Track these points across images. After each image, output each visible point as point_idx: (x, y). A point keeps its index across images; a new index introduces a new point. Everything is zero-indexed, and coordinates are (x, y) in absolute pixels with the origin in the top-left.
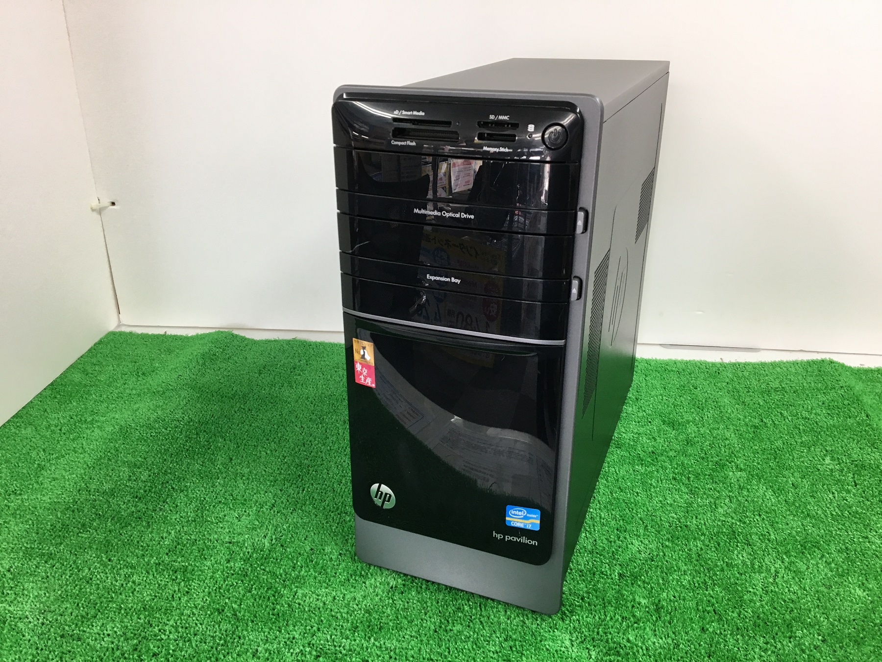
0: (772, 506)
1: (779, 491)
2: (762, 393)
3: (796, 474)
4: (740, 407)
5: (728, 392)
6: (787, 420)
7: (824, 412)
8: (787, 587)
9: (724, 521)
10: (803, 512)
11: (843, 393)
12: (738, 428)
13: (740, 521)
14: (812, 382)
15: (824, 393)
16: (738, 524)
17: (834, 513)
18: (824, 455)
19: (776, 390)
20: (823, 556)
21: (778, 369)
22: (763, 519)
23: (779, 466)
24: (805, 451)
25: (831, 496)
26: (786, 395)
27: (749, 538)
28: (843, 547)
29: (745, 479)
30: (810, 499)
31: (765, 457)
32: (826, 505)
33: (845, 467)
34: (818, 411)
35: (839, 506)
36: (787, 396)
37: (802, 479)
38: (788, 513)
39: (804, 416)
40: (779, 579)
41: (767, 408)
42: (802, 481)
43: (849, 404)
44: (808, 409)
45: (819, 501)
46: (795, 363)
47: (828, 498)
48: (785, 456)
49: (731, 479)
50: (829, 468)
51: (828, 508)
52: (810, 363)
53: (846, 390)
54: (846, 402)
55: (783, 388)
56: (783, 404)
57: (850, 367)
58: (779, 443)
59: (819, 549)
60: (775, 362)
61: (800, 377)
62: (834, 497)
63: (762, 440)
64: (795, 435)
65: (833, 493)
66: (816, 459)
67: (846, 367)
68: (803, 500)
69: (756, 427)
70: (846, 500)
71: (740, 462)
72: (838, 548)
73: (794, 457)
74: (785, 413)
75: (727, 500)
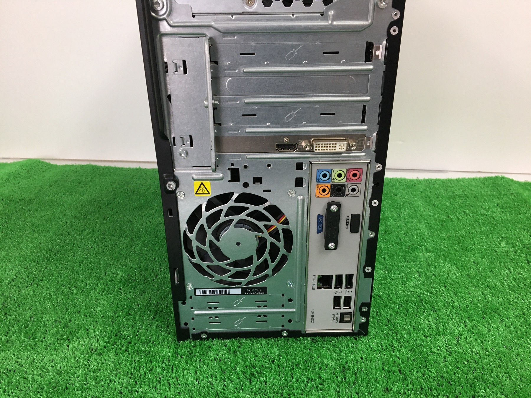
0: (457, 279)
1: (462, 267)
2: (449, 198)
3: (477, 255)
4: (431, 208)
5: (422, 198)
6: (469, 216)
7: (499, 210)
8: (470, 348)
9: (413, 292)
10: (483, 284)
11: (513, 198)
12: (428, 222)
13: (428, 291)
14: (488, 191)
15: (498, 198)
16: (426, 293)
17: (511, 285)
18: (501, 241)
19: (460, 197)
20: (502, 320)
21: (462, 183)
22: (448, 289)
23: (462, 249)
24: (484, 238)
25: (507, 271)
26: (467, 199)
27: (435, 305)
28: (521, 313)
29: (433, 258)
30: (490, 274)
31: (450, 242)
32: (504, 278)
33: (519, 249)
34: (494, 210)
35: (515, 279)
36: (469, 200)
37: (482, 258)
38: (470, 285)
39: (483, 213)
40: (462, 341)
41: (452, 208)
42: (482, 260)
43: (519, 205)
44: (485, 208)
45: (497, 275)
46: (475, 179)
47: (505, 273)
48: (467, 242)
49: (421, 259)
50: (505, 251)
51: (505, 281)
52: (486, 179)
53: (516, 196)
54: (516, 204)
55: (465, 195)
56: (466, 205)
57: (518, 182)
58: (463, 232)
59: (499, 315)
60: (459, 179)
61: (479, 188)
62: (510, 272)
63: (448, 230)
64: (475, 227)
65: (509, 269)
66: (494, 243)
67: (515, 181)
68: (483, 274)
69: (443, 221)
70: (521, 274)
71: (429, 246)
72: (517, 313)
73: (475, 242)
74: (467, 212)
75: (417, 275)
